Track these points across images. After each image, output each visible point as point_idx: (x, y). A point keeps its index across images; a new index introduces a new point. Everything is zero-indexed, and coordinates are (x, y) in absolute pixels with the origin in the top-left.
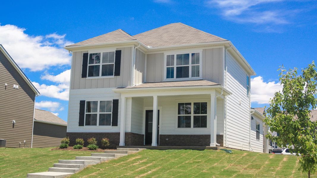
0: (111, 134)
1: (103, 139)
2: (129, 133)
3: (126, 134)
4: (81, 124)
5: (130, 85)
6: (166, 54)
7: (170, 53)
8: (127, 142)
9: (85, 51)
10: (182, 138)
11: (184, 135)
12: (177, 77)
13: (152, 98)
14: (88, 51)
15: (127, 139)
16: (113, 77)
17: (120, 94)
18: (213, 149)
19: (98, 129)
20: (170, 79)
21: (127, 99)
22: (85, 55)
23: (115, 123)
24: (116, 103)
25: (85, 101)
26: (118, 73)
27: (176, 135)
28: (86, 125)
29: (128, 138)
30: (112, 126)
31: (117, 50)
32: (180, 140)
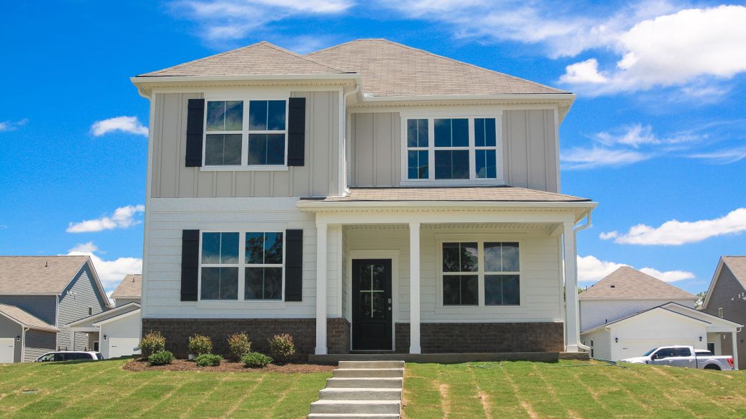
0: (285, 322)
1: (277, 337)
2: (339, 319)
3: (331, 322)
4: (188, 293)
5: (337, 192)
6: (406, 115)
7: (418, 115)
8: (332, 344)
9: (194, 93)
10: (457, 332)
11: (464, 325)
12: (438, 176)
13: (406, 227)
14: (202, 94)
15: (334, 336)
16: (284, 167)
17: (312, 216)
18: (578, 359)
19: (242, 307)
20: (418, 180)
21: (330, 228)
22: (195, 107)
23: (295, 294)
24: (295, 237)
25: (197, 232)
26: (297, 159)
27: (441, 324)
28: (203, 298)
29: (337, 332)
30: (286, 300)
31: (293, 97)
32: (452, 336)
